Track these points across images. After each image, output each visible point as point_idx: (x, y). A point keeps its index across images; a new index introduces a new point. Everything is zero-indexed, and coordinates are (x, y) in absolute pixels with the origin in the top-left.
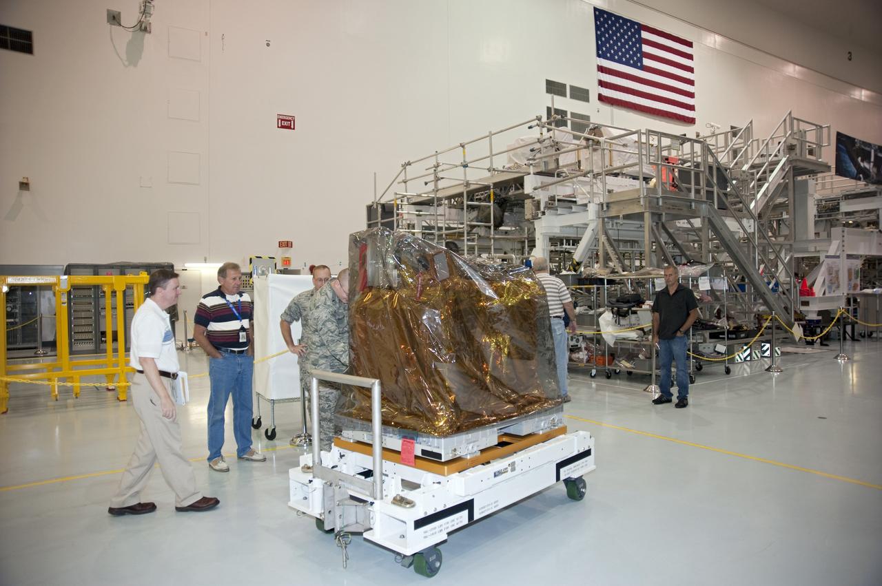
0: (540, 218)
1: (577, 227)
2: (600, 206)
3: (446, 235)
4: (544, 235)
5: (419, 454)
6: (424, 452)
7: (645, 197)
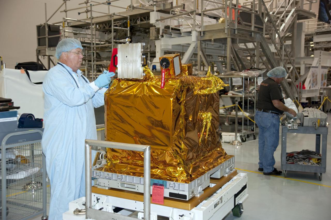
0: (159, 39)
1: (183, 46)
2: (199, 33)
3: (96, 48)
4: (162, 50)
5: (168, 196)
6: (171, 194)
7: (228, 29)
